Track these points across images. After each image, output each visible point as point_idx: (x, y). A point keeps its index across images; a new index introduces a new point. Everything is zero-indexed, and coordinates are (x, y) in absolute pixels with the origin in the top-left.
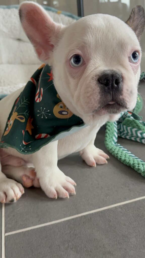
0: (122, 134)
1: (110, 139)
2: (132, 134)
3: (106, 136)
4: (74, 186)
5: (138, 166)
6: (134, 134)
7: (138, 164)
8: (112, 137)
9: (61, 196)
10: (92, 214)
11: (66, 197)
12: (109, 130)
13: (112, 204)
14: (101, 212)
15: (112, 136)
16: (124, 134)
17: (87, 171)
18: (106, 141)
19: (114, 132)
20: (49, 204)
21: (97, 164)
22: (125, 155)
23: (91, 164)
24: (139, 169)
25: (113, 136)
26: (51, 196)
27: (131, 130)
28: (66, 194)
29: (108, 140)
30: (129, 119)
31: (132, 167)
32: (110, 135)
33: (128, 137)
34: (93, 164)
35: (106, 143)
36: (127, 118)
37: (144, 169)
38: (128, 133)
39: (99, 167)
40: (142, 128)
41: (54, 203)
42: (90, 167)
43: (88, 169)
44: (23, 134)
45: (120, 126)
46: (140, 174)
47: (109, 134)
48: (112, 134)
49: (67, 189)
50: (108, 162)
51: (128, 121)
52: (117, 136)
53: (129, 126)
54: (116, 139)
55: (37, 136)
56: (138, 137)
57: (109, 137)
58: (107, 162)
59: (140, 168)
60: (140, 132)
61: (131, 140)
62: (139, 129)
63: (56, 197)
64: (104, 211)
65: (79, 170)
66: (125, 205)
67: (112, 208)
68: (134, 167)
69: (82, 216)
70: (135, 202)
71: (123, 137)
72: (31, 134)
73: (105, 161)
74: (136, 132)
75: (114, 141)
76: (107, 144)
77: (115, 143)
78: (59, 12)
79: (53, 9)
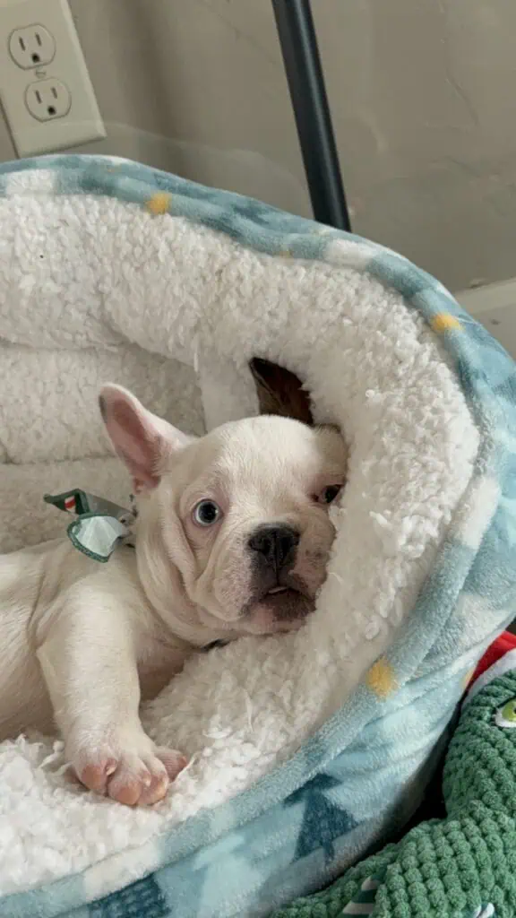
78: (161, 197)
79: (124, 183)
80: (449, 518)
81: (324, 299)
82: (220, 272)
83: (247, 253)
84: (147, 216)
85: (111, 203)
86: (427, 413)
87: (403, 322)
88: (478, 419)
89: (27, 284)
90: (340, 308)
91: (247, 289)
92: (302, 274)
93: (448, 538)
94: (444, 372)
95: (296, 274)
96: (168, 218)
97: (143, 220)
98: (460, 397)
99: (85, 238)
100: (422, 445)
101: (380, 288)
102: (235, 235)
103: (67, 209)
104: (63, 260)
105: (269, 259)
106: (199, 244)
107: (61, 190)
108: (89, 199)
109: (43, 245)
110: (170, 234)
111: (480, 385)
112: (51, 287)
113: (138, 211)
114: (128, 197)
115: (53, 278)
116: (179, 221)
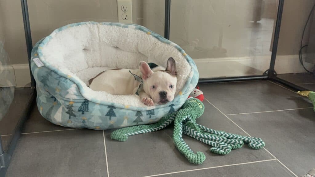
0: (185, 131)
2: (191, 133)
3: (174, 133)
16: (186, 132)
18: (174, 136)
19: (180, 130)
25: (179, 133)
27: (190, 129)
30: (190, 122)
32: (176, 132)
33: (188, 134)
38: (188, 131)
40: (197, 129)
45: (184, 126)
51: (189, 123)
52: (182, 133)
53: (190, 127)
54: (181, 135)
56: (194, 135)
57: (176, 134)
60: (196, 131)
61: (190, 136)
62: (195, 129)
74: (193, 131)
75: (180, 137)
78: (149, 32)
79: (145, 29)
80: (189, 75)
81: (169, 50)
82: (156, 43)
83: (160, 42)
84: (147, 34)
85: (142, 32)
86: (184, 64)
87: (180, 54)
88: (190, 65)
89: (128, 40)
90: (171, 51)
91: (159, 46)
92: (167, 46)
93: (188, 77)
94: (185, 60)
95: (166, 46)
96: (150, 35)
97: (146, 35)
98: (188, 63)
99: (138, 35)
100: (184, 67)
101: (176, 49)
102: (158, 39)
103: (136, 31)
104: (134, 38)
105: (163, 43)
106: (154, 39)
107: (136, 29)
108: (139, 31)
109: (132, 35)
110: (150, 37)
111: (190, 61)
112: (131, 41)
113: (146, 34)
114: (145, 31)
115: (132, 40)
116: (151, 36)
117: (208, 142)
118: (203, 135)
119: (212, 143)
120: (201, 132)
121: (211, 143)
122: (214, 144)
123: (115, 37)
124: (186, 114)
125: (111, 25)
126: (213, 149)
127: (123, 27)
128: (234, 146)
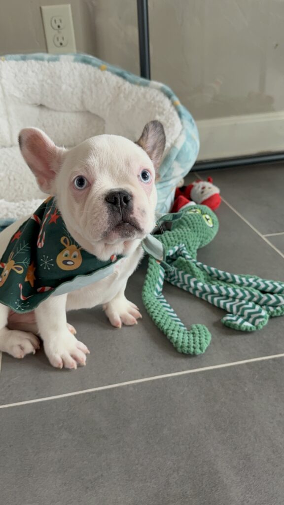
0: (172, 279)
1: (150, 287)
2: (184, 281)
3: (145, 285)
4: (87, 354)
5: (172, 334)
6: (186, 282)
7: (173, 330)
8: (154, 285)
9: (67, 366)
10: (99, 391)
11: (73, 367)
12: (150, 276)
13: (126, 381)
14: (110, 390)
15: (154, 283)
16: (174, 279)
17: (109, 332)
18: (144, 291)
19: (158, 278)
20: (53, 374)
21: (123, 325)
22: (163, 314)
23: (114, 324)
24: (171, 338)
25: (156, 283)
26: (55, 365)
27: (183, 275)
28: (73, 363)
29: (146, 290)
30: (183, 258)
31: (165, 333)
32: (151, 282)
33: (178, 285)
34: (118, 324)
35: (143, 295)
36: (180, 257)
37: (177, 338)
38: (179, 278)
39: (125, 329)
40: (197, 275)
41: (58, 374)
42: (115, 327)
43: (111, 331)
44: (20, 288)
46: (172, 343)
47: (149, 281)
48: (154, 280)
49: (75, 358)
50: (138, 323)
51: (181, 261)
52: (162, 283)
53: (181, 270)
54: (161, 288)
55: (39, 289)
56: (190, 287)
57: (149, 285)
58: (136, 323)
59: (173, 336)
60: (194, 279)
61: (182, 289)
62: (194, 276)
63: (61, 367)
64: (113, 389)
65: (98, 332)
66: (140, 383)
67: (124, 386)
68: (167, 334)
69: (86, 393)
70: (153, 381)
71: (173, 283)
72: (33, 286)
73: (134, 321)
74: (189, 279)
75: (157, 291)
76: (145, 296)
77: (159, 293)
78: (104, 66)
79: (94, 61)
81: (148, 96)
82: (119, 87)
83: (128, 83)
85: (90, 66)
87: (167, 102)
90: (151, 98)
91: (127, 93)
95: (141, 89)
96: (106, 72)
99: (81, 74)
101: (162, 94)
103: (77, 66)
104: (74, 81)
105: (134, 85)
106: (115, 80)
107: (75, 60)
108: (84, 65)
110: (106, 76)
112: (70, 89)
113: (98, 69)
115: (71, 86)
116: (109, 73)
117: (218, 302)
118: (210, 287)
119: (228, 306)
120: (205, 279)
121: (225, 304)
122: (231, 306)
123: (34, 84)
124: (176, 242)
125: (24, 59)
126: (227, 320)
127: (49, 61)
128: (275, 311)
